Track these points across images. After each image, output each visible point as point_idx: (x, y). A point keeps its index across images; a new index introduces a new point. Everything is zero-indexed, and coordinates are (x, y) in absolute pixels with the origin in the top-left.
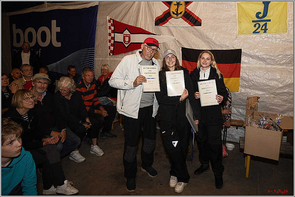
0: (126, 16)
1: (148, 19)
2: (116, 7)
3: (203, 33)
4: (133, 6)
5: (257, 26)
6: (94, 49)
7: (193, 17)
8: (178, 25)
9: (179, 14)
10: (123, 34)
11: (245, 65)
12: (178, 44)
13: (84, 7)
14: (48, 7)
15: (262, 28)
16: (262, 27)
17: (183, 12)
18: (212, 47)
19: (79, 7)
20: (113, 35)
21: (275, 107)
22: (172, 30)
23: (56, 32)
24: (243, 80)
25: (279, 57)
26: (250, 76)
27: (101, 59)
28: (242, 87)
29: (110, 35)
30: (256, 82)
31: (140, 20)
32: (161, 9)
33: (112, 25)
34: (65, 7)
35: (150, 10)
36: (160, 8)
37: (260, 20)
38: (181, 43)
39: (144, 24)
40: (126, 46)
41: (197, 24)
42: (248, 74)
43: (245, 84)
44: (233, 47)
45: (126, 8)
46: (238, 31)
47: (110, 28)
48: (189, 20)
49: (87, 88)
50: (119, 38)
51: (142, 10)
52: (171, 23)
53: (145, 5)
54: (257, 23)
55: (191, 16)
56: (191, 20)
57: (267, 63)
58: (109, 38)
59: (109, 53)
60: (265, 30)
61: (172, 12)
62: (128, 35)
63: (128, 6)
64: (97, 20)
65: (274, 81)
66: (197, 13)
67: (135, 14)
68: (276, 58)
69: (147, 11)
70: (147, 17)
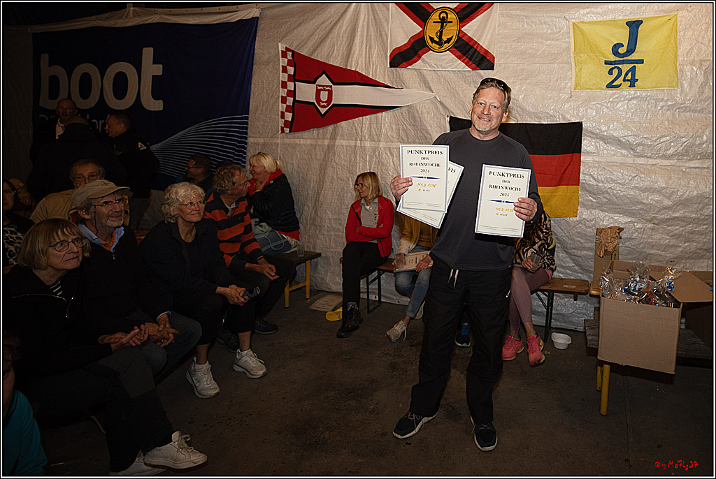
0: (323, 43)
1: (375, 52)
2: (300, 23)
5: (616, 72)
6: (247, 118)
7: (476, 50)
8: (442, 66)
9: (445, 42)
10: (315, 85)
11: (590, 159)
12: (441, 108)
13: (224, 20)
14: (134, 16)
15: (625, 77)
16: (626, 74)
17: (454, 38)
18: (518, 116)
19: (212, 19)
20: (291, 86)
21: (657, 252)
22: (429, 78)
23: (153, 76)
24: (587, 191)
25: (662, 140)
26: (602, 181)
27: (263, 141)
28: (584, 206)
29: (284, 85)
30: (614, 195)
31: (357, 52)
32: (405, 31)
33: (290, 63)
34: (178, 20)
35: (380, 32)
36: (403, 28)
37: (622, 59)
38: (449, 107)
39: (364, 62)
40: (323, 111)
41: (484, 64)
43: (591, 200)
44: (564, 118)
45: (324, 26)
46: (573, 83)
47: (284, 70)
48: (467, 57)
49: (227, 210)
50: (306, 92)
51: (362, 31)
52: (427, 63)
54: (614, 66)
55: (472, 47)
56: (472, 56)
57: (637, 154)
58: (283, 92)
59: (282, 128)
60: (633, 82)
61: (430, 37)
62: (327, 86)
63: (329, 21)
64: (255, 51)
66: (484, 42)
67: (344, 39)
68: (656, 143)
69: (373, 34)
70: (373, 46)
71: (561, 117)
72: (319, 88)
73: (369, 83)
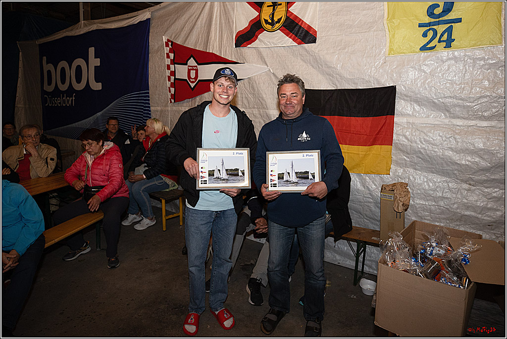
0: (191, 33)
1: (225, 36)
2: (176, 20)
3: (319, 57)
4: (202, 15)
5: (430, 34)
6: (148, 93)
8: (273, 43)
11: (405, 120)
12: (274, 79)
13: (131, 23)
15: (440, 38)
16: (442, 35)
17: (283, 18)
18: (337, 83)
19: (124, 24)
20: (172, 67)
21: (473, 214)
22: (264, 54)
24: (401, 150)
25: (480, 102)
26: (416, 142)
27: (160, 109)
28: (398, 164)
29: (168, 67)
30: (428, 155)
31: (213, 38)
33: (171, 51)
35: (228, 19)
36: (244, 14)
39: (218, 45)
40: (193, 85)
41: (308, 38)
42: (409, 137)
43: (405, 159)
44: (379, 83)
46: (388, 49)
47: (168, 56)
48: (293, 34)
50: (182, 72)
51: (216, 21)
52: (262, 41)
53: (220, 11)
54: (428, 28)
55: (297, 24)
56: (298, 32)
58: (168, 73)
59: (170, 100)
60: (449, 43)
61: (264, 19)
62: (194, 66)
65: (468, 154)
66: (308, 18)
67: (205, 29)
68: (474, 104)
69: (223, 22)
70: (224, 33)
71: (375, 83)
72: (190, 68)
73: (222, 61)
